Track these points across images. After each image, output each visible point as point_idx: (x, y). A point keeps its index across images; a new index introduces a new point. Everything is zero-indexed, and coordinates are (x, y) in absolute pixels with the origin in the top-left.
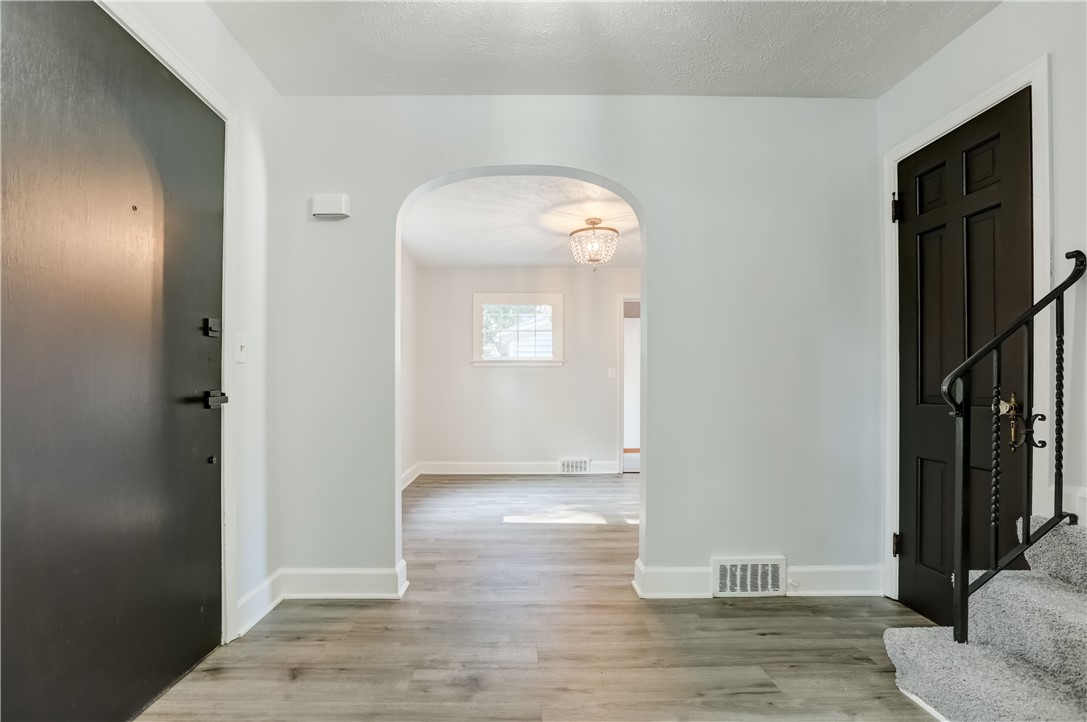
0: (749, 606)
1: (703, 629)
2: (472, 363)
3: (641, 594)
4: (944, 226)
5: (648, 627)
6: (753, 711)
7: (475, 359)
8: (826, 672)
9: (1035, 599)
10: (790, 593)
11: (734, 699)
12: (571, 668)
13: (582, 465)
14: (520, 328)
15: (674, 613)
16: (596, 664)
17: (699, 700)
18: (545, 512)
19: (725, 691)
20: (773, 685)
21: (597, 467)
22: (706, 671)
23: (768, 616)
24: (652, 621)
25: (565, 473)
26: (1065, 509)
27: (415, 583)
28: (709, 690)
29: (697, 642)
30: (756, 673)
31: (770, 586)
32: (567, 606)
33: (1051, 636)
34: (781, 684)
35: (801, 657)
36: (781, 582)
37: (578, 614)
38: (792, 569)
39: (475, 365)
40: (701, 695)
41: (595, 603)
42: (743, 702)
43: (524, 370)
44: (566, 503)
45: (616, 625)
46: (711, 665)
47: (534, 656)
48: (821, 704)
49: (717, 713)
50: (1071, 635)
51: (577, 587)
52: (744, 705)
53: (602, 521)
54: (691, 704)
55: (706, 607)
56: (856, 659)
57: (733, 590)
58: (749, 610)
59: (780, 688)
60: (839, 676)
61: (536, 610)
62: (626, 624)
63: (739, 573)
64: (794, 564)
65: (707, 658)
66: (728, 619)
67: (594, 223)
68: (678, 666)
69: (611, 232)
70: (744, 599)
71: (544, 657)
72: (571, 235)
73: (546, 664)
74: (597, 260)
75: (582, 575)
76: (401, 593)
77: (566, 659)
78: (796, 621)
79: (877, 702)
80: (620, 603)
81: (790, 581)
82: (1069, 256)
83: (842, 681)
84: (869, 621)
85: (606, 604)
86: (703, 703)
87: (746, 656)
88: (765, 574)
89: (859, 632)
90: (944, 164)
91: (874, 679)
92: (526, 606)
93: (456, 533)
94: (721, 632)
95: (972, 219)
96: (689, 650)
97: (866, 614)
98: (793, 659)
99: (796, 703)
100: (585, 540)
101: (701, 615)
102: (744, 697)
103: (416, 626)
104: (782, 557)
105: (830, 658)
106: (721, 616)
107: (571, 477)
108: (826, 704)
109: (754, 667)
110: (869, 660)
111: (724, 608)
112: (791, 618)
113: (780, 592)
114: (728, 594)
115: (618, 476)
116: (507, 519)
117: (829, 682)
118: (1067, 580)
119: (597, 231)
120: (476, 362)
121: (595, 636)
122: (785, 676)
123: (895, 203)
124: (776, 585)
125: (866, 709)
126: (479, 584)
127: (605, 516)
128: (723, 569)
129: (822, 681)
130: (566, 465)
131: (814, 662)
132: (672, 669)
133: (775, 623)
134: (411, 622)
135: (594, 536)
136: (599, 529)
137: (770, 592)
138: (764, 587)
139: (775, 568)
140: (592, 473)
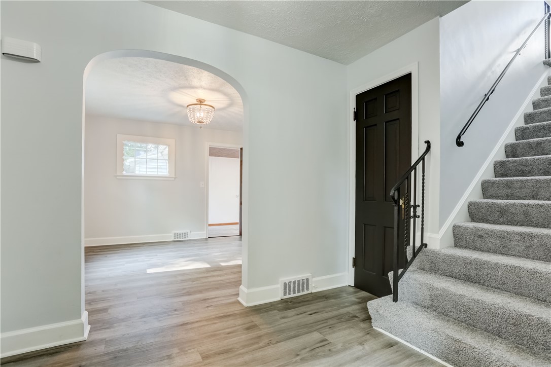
0: (299, 301)
1: (283, 318)
2: (116, 176)
3: (245, 304)
4: (376, 125)
5: (256, 323)
6: (324, 356)
7: (118, 174)
8: (344, 327)
9: (421, 279)
10: (314, 291)
11: (313, 352)
12: (224, 359)
13: (186, 234)
14: (148, 157)
15: (266, 312)
16: (237, 353)
17: (298, 358)
18: (172, 264)
19: (308, 349)
20: (326, 340)
21: (194, 235)
22: (295, 341)
23: (309, 304)
24: (256, 319)
25: (176, 240)
26: (424, 242)
27: (96, 325)
28: (300, 351)
29: (283, 325)
30: (316, 336)
31: (305, 289)
32: (207, 320)
33: (429, 293)
34: (329, 338)
35: (331, 322)
36: (310, 287)
37: (215, 323)
38: (314, 279)
39: (117, 177)
40: (298, 355)
41: (222, 315)
42: (318, 353)
43: (150, 182)
44: (183, 257)
45: (239, 325)
46: (295, 336)
47: (199, 358)
48: (349, 344)
49: (310, 363)
50: (437, 292)
51: (208, 307)
52: (320, 354)
53: (207, 266)
54: (296, 362)
55: (280, 305)
56: (352, 317)
57: (289, 294)
58: (299, 303)
59: (330, 341)
60: (350, 327)
61: (189, 326)
62: (244, 324)
63: (292, 285)
64: (315, 277)
65: (292, 333)
66: (293, 310)
67: (201, 102)
68: (280, 342)
69: (211, 108)
70: (295, 298)
71: (205, 357)
72: (188, 106)
73: (208, 361)
74: (202, 122)
75: (208, 299)
76: (86, 336)
77: (220, 354)
78: (321, 304)
79: (368, 336)
80: (236, 312)
81: (313, 285)
82: (426, 142)
83: (351, 329)
84: (347, 298)
85: (229, 314)
86: (301, 359)
87: (309, 328)
88: (303, 283)
89: (347, 304)
90: (376, 99)
91: (363, 325)
92: (182, 325)
93: (116, 284)
94: (292, 318)
95: (387, 123)
96: (281, 331)
97: (345, 295)
98: (328, 324)
99: (339, 346)
100: (202, 277)
101: (279, 310)
102: (317, 350)
103: (106, 358)
104: (310, 274)
105: (342, 320)
106: (288, 309)
107: (179, 242)
108: (351, 343)
109: (315, 333)
110: (356, 317)
111: (287, 304)
112: (319, 303)
113: (309, 292)
114: (288, 296)
115: (206, 239)
116: (149, 271)
117: (347, 332)
118: (424, 270)
119: (202, 106)
120: (118, 176)
121: (230, 335)
122: (329, 334)
123: (355, 112)
124: (308, 289)
125: (366, 341)
126: (144, 317)
127: (208, 263)
128: (285, 284)
129: (344, 331)
130: (176, 235)
131: (337, 323)
132: (278, 344)
133: (313, 307)
134: (101, 356)
135: (206, 275)
136: (207, 270)
137: (306, 292)
138: (303, 290)
139: (307, 280)
140: (191, 239)
